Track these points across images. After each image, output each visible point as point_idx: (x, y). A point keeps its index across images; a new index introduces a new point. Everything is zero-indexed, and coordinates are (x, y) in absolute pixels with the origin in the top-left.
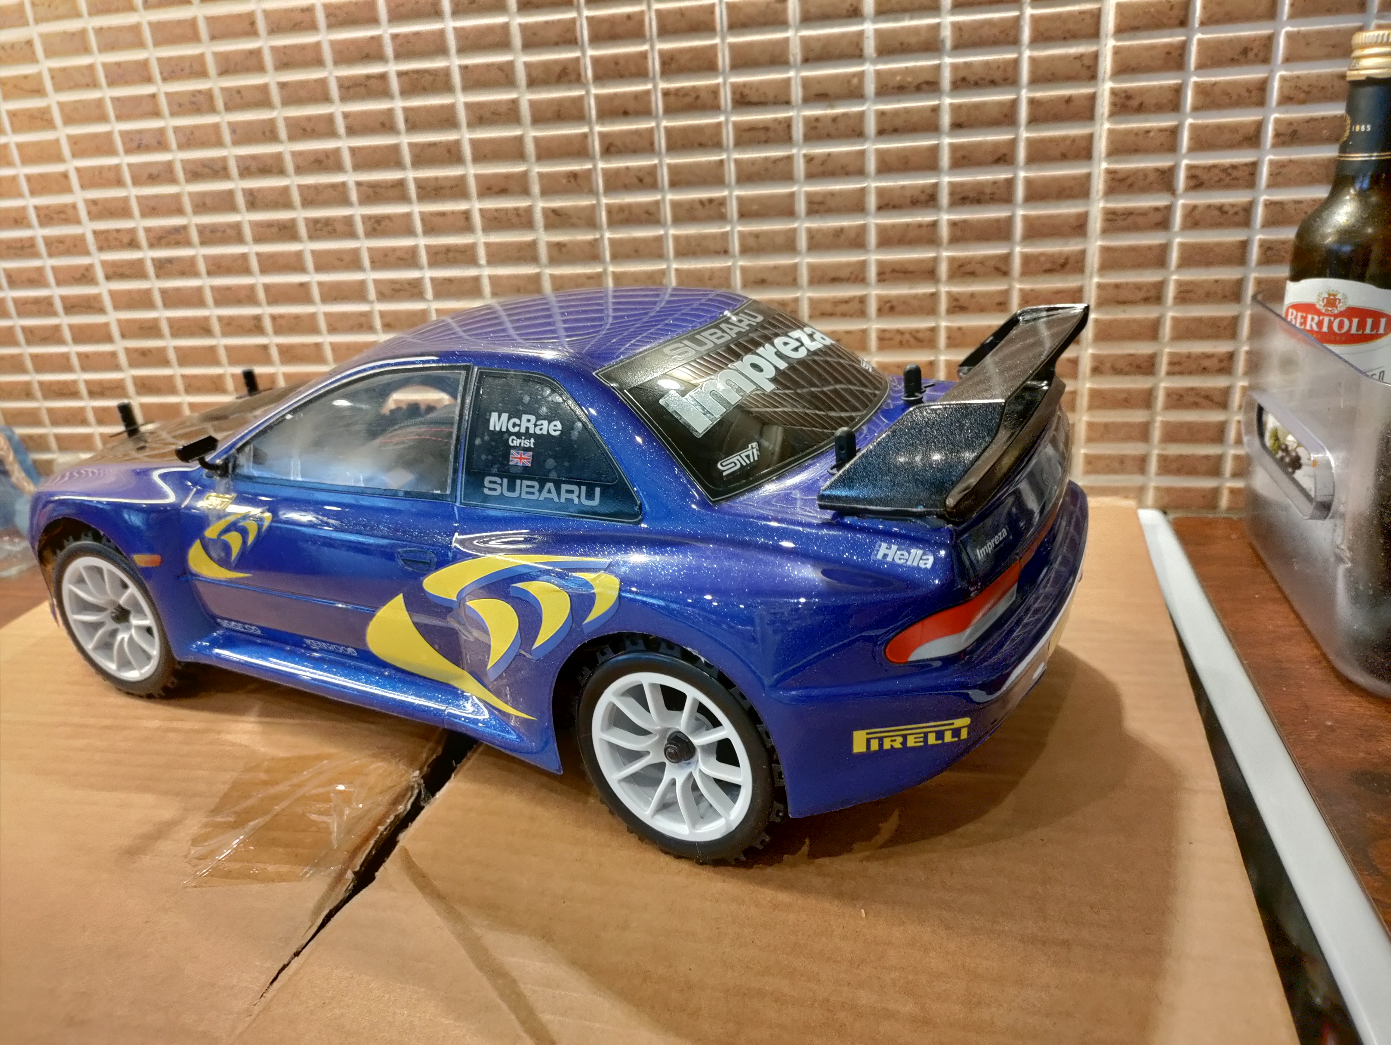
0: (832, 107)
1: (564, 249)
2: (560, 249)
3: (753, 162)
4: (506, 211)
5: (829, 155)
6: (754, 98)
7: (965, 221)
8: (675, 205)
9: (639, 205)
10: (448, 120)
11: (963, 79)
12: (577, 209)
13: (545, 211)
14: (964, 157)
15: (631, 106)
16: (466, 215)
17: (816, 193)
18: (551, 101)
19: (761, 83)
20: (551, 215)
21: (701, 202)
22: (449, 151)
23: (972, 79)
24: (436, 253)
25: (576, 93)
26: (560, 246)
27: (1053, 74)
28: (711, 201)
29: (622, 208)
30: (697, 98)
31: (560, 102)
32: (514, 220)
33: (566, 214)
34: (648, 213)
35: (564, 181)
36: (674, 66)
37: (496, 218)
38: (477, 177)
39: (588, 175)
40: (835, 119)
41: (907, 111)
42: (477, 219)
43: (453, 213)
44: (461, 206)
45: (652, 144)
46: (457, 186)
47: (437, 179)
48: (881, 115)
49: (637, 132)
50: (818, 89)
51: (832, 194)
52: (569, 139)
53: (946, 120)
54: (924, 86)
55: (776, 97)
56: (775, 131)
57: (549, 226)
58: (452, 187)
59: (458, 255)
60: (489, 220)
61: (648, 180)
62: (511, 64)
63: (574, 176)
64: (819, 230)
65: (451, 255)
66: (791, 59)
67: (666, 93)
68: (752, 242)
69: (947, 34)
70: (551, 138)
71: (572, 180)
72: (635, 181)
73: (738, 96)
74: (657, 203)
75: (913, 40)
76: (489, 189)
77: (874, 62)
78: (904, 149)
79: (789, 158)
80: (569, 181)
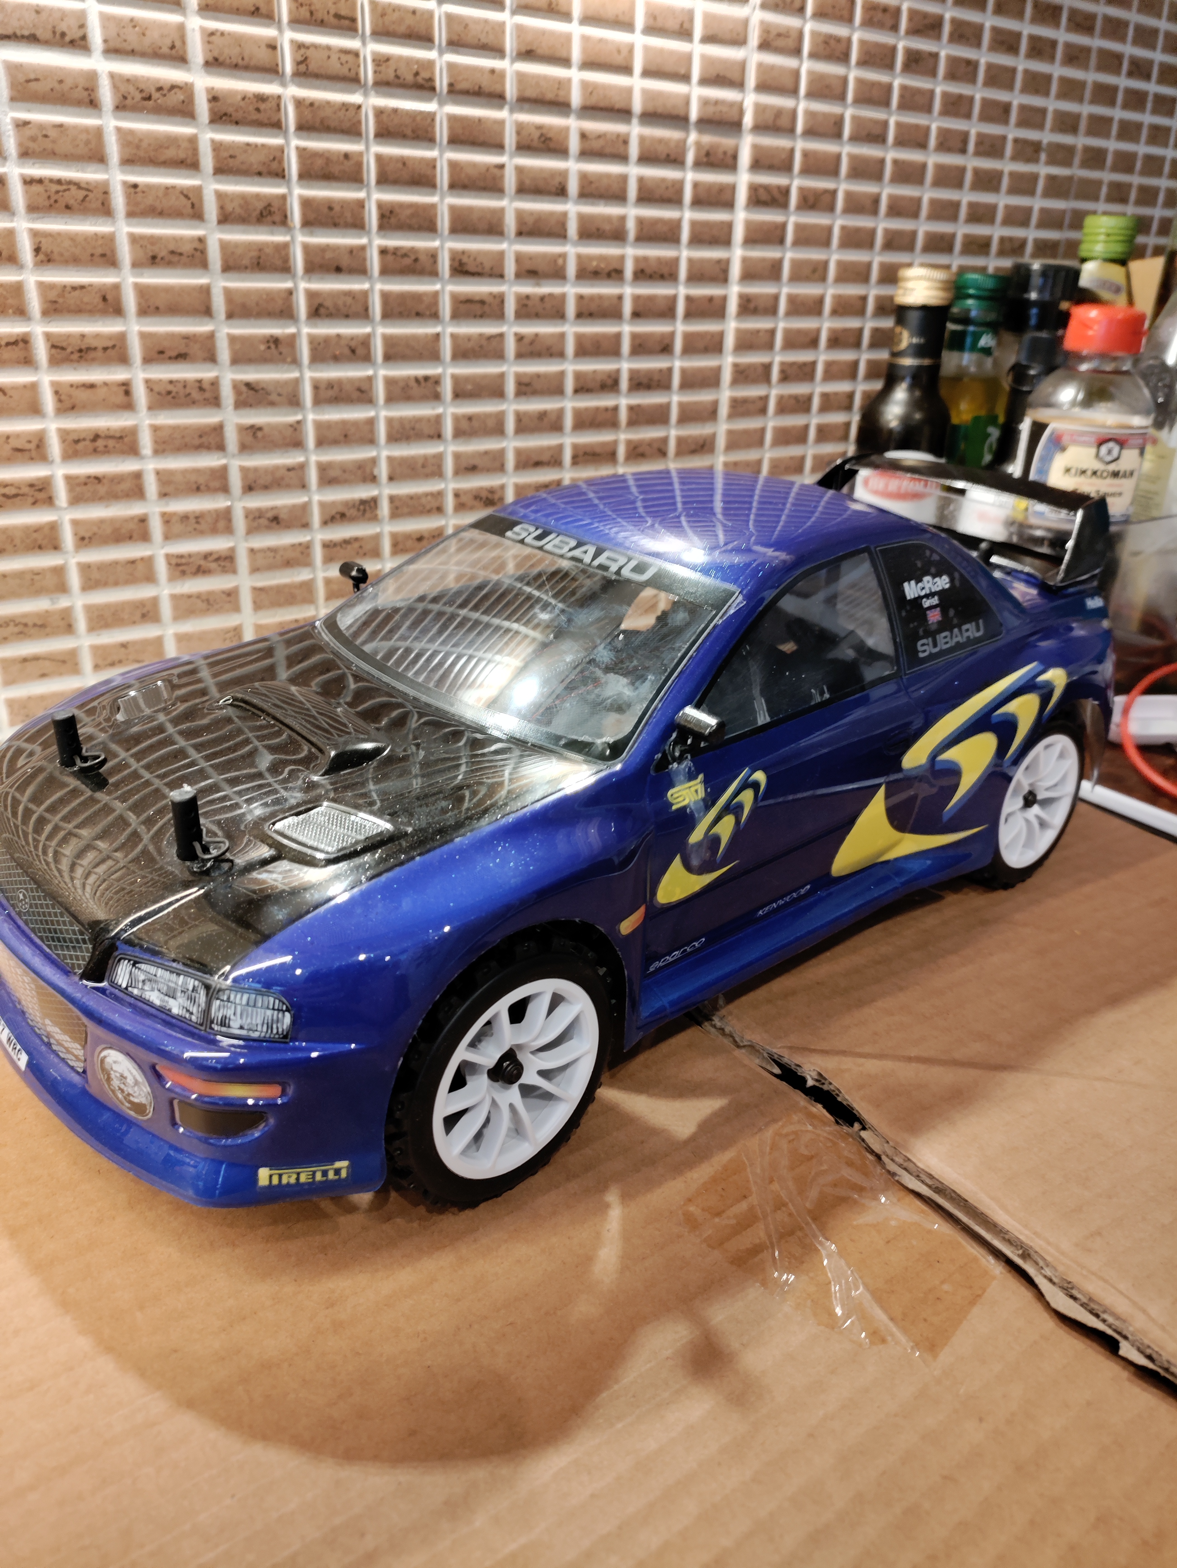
0: (538, 285)
1: (259, 434)
2: (254, 434)
3: (469, 338)
4: (185, 384)
5: (537, 335)
6: (471, 268)
7: (639, 406)
8: (390, 382)
9: (351, 381)
10: (103, 255)
11: (642, 271)
12: (277, 383)
13: (236, 386)
14: (640, 345)
15: (345, 262)
16: (126, 388)
17: (525, 374)
18: (249, 245)
19: (480, 253)
20: (244, 389)
21: (417, 380)
22: (104, 299)
23: (648, 271)
24: (77, 441)
25: (279, 238)
26: (254, 430)
27: (702, 275)
28: (426, 378)
29: (330, 385)
30: (416, 260)
31: (260, 248)
32: (195, 395)
33: (263, 389)
34: (360, 390)
35: (262, 347)
36: (393, 220)
37: (169, 393)
38: (143, 336)
39: (292, 340)
40: (542, 298)
41: (600, 297)
42: (140, 394)
43: (106, 384)
44: (118, 375)
45: (366, 309)
46: (114, 346)
47: (83, 336)
48: (580, 298)
49: (349, 294)
50: (528, 265)
51: (538, 376)
52: (270, 295)
53: (627, 308)
54: (613, 274)
55: (492, 269)
56: (490, 305)
57: (241, 404)
58: (105, 349)
59: (111, 443)
60: (159, 394)
61: (360, 351)
62: (198, 190)
63: (275, 341)
64: (526, 413)
65: (100, 443)
66: (506, 230)
67: (383, 252)
68: (465, 425)
69: (631, 226)
70: (248, 293)
71: (273, 346)
72: (347, 351)
73: (456, 264)
74: (370, 379)
75: (607, 227)
76: (161, 352)
77: (575, 244)
78: (596, 335)
79: (501, 336)
80: (269, 348)
